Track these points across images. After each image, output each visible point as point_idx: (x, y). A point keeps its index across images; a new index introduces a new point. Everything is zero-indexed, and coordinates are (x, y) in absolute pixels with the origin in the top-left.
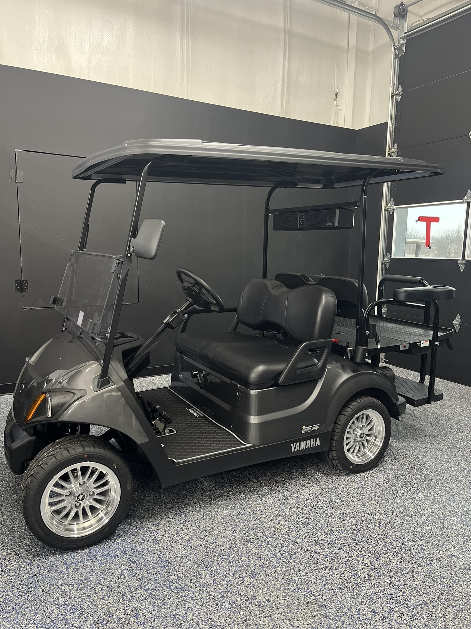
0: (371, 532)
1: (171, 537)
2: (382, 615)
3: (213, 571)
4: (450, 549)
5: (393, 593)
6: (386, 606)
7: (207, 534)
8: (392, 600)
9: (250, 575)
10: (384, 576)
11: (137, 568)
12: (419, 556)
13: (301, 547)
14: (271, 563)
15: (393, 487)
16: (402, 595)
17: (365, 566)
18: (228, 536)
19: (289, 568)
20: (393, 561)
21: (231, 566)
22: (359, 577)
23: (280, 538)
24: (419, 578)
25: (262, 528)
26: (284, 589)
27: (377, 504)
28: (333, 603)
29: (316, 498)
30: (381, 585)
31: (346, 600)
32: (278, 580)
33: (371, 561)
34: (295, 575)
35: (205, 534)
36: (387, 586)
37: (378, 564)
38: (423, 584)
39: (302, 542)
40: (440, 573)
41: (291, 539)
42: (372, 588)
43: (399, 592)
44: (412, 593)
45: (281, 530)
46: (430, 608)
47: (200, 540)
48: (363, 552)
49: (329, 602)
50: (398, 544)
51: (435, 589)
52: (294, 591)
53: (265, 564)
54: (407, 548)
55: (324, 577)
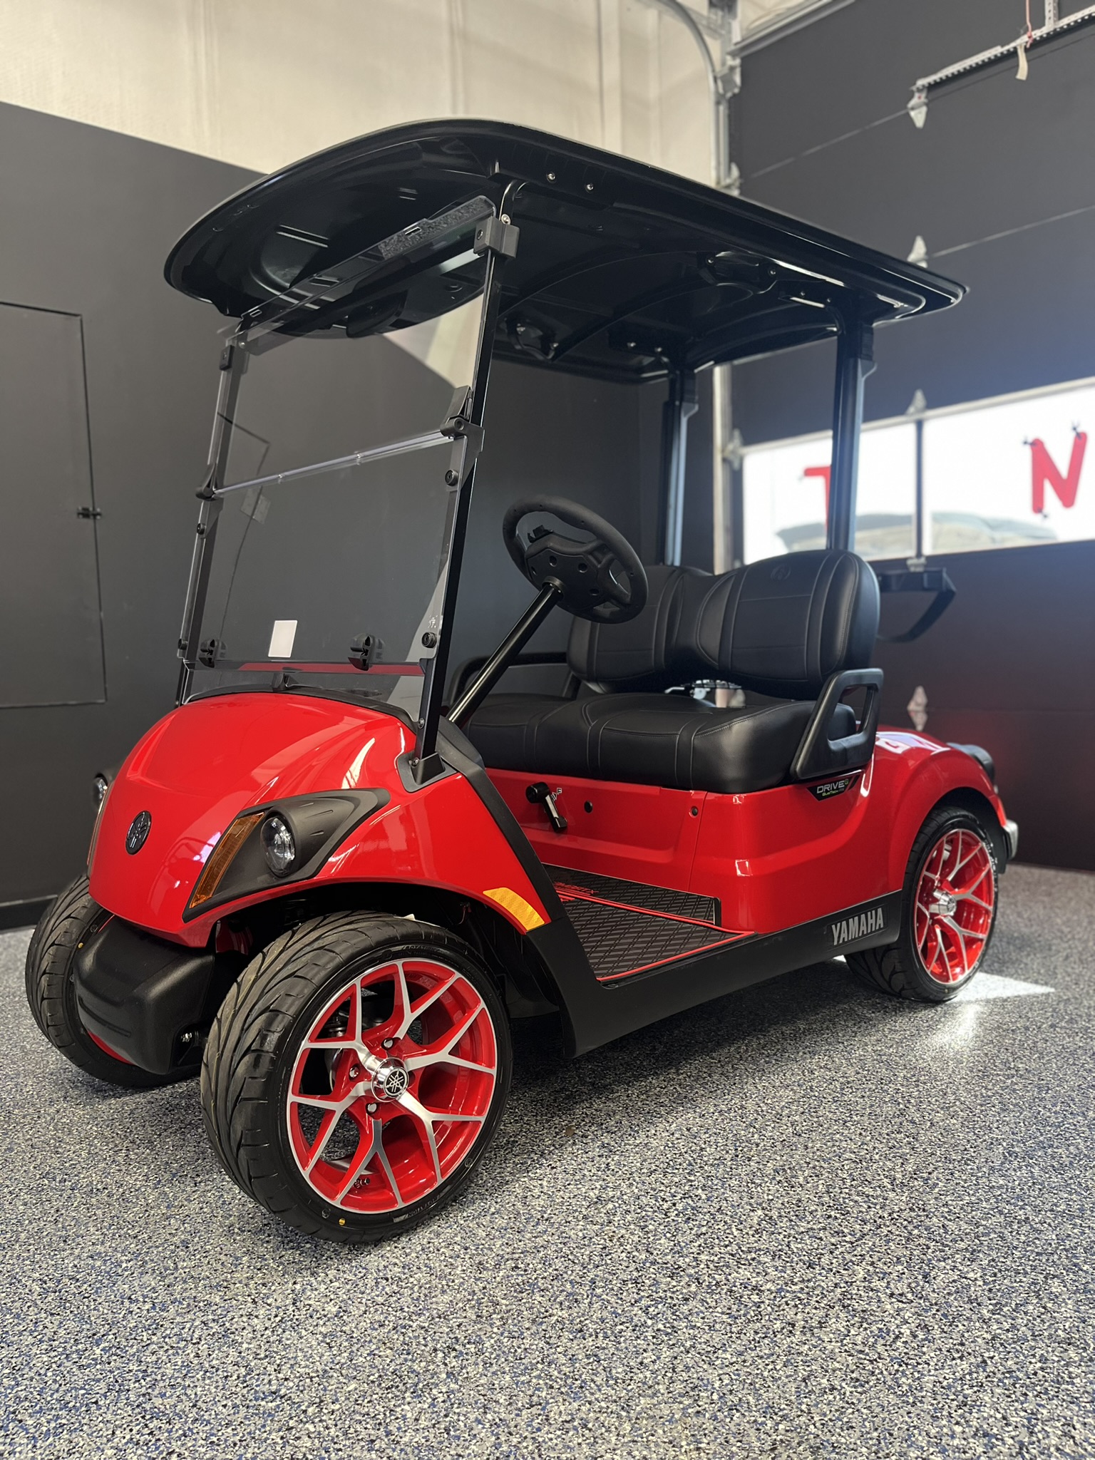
0: (878, 1207)
1: (276, 1316)
2: (1011, 1441)
3: (440, 1400)
5: (1014, 1367)
6: (1012, 1408)
8: (1019, 1390)
9: (563, 1390)
10: (966, 1323)
11: (170, 1431)
12: (1036, 1250)
13: (697, 1279)
14: (619, 1343)
15: (886, 1085)
16: (1042, 1369)
17: (902, 1302)
18: (462, 1283)
19: (682, 1348)
20: (971, 1275)
21: (494, 1373)
22: (897, 1337)
23: (625, 1264)
24: (1063, 1310)
26: (685, 1414)
27: (864, 1134)
28: (850, 1431)
29: (695, 1141)
30: (970, 1351)
31: (886, 1414)
32: (658, 1391)
34: (705, 1367)
35: (387, 1289)
36: (988, 1350)
37: (934, 1291)
38: (1082, 1325)
39: (694, 1263)
41: (660, 1261)
43: (1029, 1359)
44: (1065, 1356)
47: (376, 1310)
48: (880, 1265)
49: (837, 1430)
50: (963, 1225)
52: (720, 1415)
53: (604, 1348)
54: (992, 1236)
55: (795, 1356)
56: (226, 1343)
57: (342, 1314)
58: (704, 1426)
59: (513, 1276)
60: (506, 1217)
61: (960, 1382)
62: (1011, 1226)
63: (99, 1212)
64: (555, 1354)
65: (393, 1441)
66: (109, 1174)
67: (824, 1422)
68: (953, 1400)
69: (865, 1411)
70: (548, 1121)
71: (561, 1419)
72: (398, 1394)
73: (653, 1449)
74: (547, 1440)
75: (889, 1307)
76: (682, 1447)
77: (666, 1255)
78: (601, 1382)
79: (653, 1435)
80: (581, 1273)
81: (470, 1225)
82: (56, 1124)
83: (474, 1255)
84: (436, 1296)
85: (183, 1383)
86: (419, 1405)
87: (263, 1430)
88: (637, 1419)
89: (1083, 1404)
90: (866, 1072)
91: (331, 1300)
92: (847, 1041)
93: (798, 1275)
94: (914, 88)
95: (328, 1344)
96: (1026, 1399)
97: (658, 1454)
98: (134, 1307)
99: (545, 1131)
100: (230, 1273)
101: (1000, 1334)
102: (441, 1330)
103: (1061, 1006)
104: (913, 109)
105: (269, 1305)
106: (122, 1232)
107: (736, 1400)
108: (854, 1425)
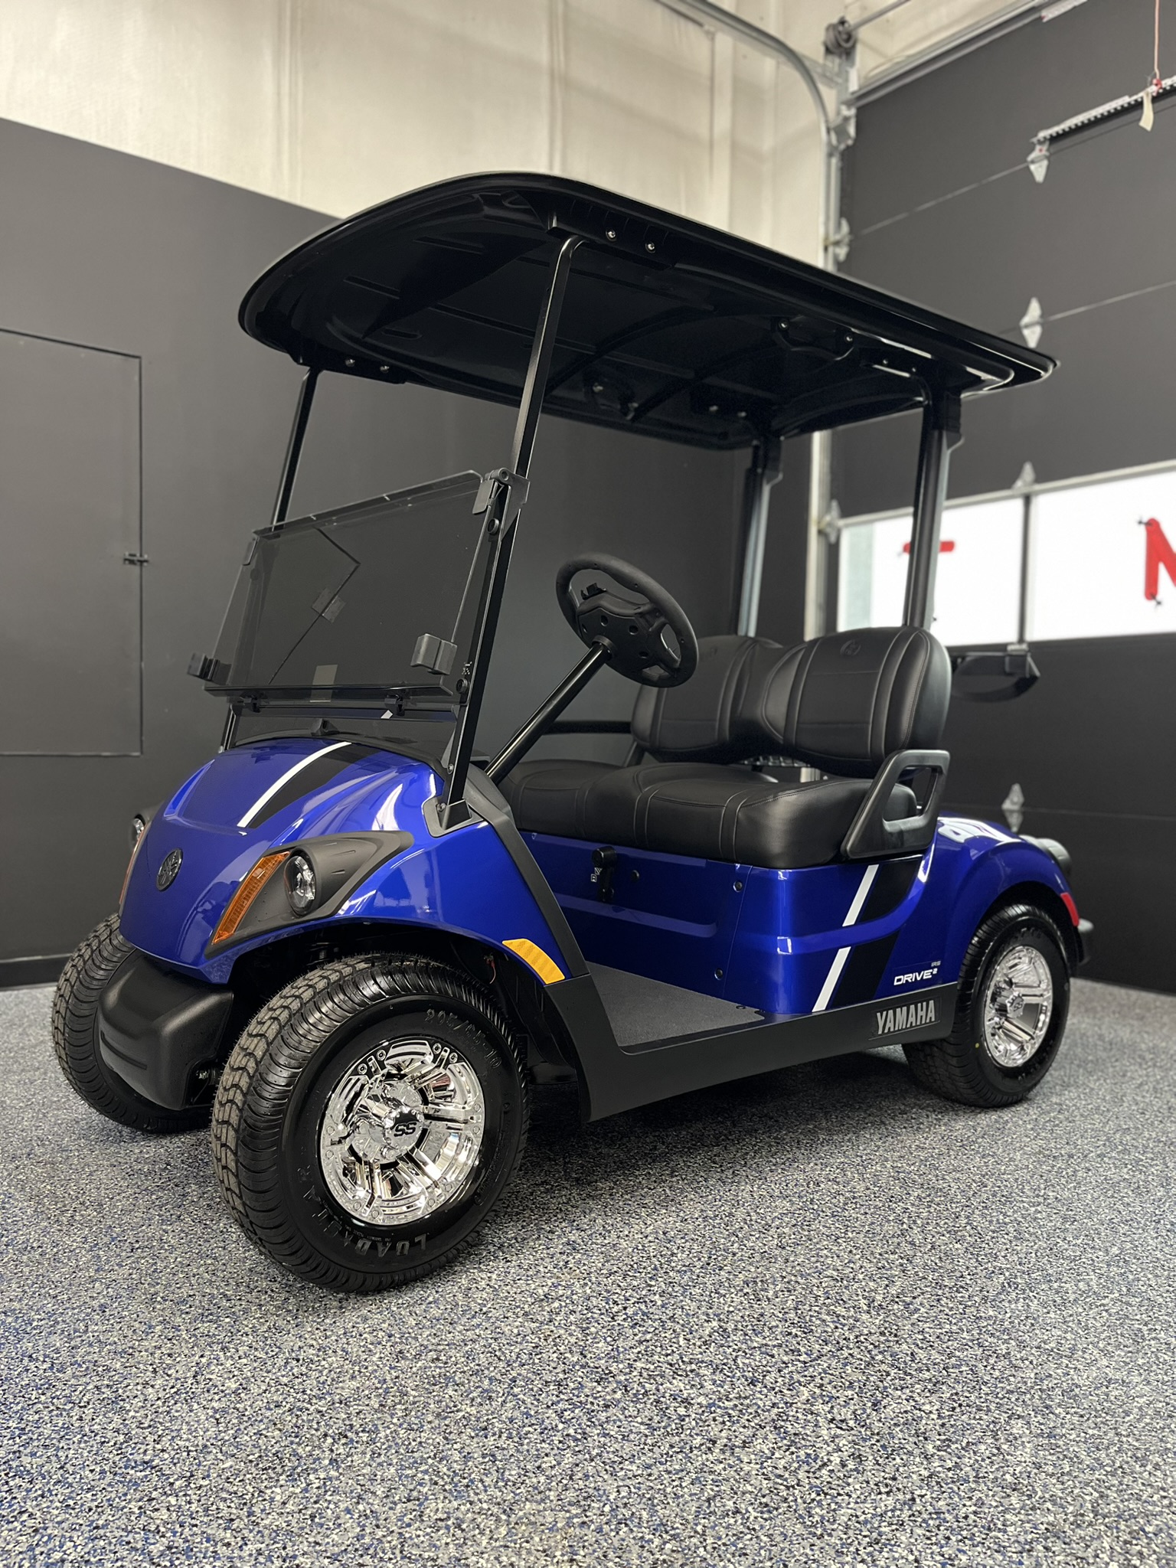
0: (846, 1328)
1: (173, 1387)
3: (314, 1486)
4: (1096, 1360)
5: (944, 1509)
6: (928, 1551)
7: (304, 1369)
8: (943, 1532)
9: (447, 1487)
10: (904, 1457)
12: (1008, 1388)
13: (626, 1386)
14: (522, 1445)
15: (895, 1203)
16: (975, 1513)
17: (841, 1428)
18: (376, 1371)
19: (587, 1456)
20: (927, 1408)
21: (380, 1464)
22: (825, 1464)
23: (553, 1365)
24: (1018, 1453)
25: (495, 1339)
26: (569, 1524)
27: (854, 1252)
28: (743, 1558)
29: (668, 1245)
30: (900, 1486)
31: (786, 1544)
33: (859, 1412)
34: (606, 1477)
35: (295, 1371)
36: (921, 1488)
37: (880, 1421)
38: (1036, 1471)
39: (628, 1370)
40: (1083, 1435)
41: (592, 1365)
42: (873, 1497)
43: (964, 1502)
44: (1006, 1502)
45: (558, 1340)
46: (1074, 1545)
49: (729, 1556)
50: (934, 1354)
51: (1078, 1485)
52: (606, 1528)
53: (504, 1449)
54: (964, 1368)
55: (706, 1474)
56: (113, 1409)
57: (240, 1391)
58: (586, 1538)
59: (431, 1367)
60: (442, 1308)
61: (879, 1518)
62: (987, 1360)
63: (26, 1270)
64: (450, 1450)
65: (254, 1522)
66: (48, 1233)
67: (716, 1545)
68: (865, 1536)
69: (765, 1539)
70: (518, 1214)
71: (436, 1517)
72: (273, 1475)
73: (524, 1557)
74: (414, 1536)
75: (824, 1432)
76: (555, 1557)
77: (600, 1359)
78: (491, 1483)
79: (527, 1542)
80: (504, 1371)
81: (403, 1313)
82: (12, 1180)
83: (397, 1343)
84: (344, 1381)
85: (57, 1444)
86: (291, 1489)
87: (123, 1498)
88: (517, 1523)
89: (1010, 1554)
90: (877, 1189)
91: (234, 1376)
92: (866, 1155)
93: (735, 1391)
94: (1035, 140)
95: (217, 1420)
96: (947, 1543)
97: (527, 1562)
98: (32, 1366)
99: (512, 1223)
100: (139, 1341)
101: (939, 1472)
102: (338, 1416)
103: (1118, 1136)
104: (1033, 162)
105: (168, 1375)
106: (43, 1291)
107: (628, 1514)
108: (748, 1551)
